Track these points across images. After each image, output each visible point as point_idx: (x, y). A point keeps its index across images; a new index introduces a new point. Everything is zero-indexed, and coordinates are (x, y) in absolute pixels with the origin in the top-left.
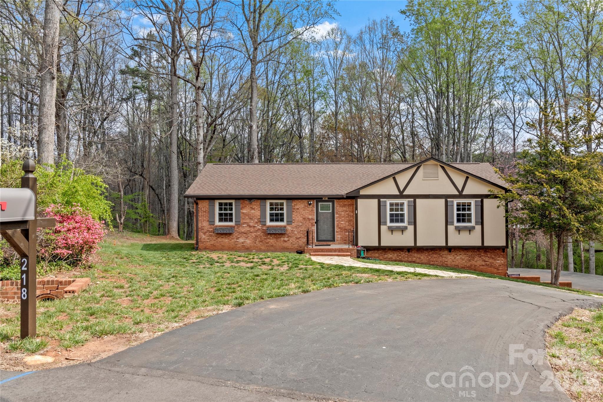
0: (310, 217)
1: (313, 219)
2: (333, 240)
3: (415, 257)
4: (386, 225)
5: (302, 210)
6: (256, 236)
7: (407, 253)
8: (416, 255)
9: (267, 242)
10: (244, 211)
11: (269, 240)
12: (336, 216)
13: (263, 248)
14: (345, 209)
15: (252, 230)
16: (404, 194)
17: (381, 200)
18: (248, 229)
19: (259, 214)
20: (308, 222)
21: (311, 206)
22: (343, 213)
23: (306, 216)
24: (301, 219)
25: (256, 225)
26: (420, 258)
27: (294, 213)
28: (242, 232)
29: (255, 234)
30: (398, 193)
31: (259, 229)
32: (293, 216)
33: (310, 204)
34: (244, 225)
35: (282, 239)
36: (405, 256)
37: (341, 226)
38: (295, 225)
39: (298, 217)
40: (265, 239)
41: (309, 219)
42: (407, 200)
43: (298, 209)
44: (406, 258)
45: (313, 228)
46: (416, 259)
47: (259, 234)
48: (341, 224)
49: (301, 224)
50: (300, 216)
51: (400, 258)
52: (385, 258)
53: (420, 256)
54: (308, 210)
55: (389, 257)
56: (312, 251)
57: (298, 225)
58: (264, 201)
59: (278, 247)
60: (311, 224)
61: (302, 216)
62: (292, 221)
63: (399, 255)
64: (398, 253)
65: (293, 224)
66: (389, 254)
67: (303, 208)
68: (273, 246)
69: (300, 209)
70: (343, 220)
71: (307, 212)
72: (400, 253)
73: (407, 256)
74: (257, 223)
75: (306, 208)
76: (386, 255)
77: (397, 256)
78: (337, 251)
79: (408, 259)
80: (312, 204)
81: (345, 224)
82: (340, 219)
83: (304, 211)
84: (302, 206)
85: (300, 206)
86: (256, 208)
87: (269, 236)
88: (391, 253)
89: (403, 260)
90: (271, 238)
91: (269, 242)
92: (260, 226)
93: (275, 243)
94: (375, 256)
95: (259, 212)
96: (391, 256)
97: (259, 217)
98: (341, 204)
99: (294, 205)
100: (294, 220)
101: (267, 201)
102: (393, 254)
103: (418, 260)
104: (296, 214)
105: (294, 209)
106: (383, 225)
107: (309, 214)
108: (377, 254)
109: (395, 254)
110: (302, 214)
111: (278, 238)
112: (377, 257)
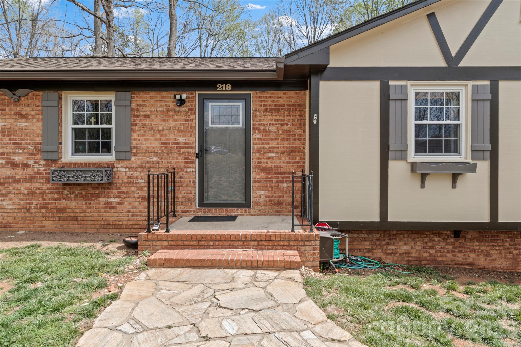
0: (181, 140)
1: (188, 145)
2: (247, 204)
3: (473, 251)
4: (404, 158)
5: (158, 120)
6: (31, 192)
7: (452, 240)
8: (476, 245)
9: (61, 207)
11: (65, 203)
12: (255, 136)
13: (49, 223)
14: (279, 117)
15: (20, 174)
16: (462, 64)
17: (391, 83)
18: (8, 171)
19: (40, 131)
20: (175, 152)
21: (184, 109)
22: (273, 129)
23: (171, 136)
24: (157, 143)
25: (31, 162)
26: (488, 255)
27: (136, 128)
29: (28, 184)
30: (443, 64)
31: (39, 172)
32: (134, 135)
33: (182, 102)
35: (103, 199)
36: (445, 248)
37: (269, 164)
38: (139, 162)
39: (146, 140)
40: (55, 200)
41: (178, 143)
42: (470, 83)
43: (148, 117)
44: (448, 255)
45: (189, 170)
46: (478, 256)
47: (38, 185)
48: (269, 158)
49: (155, 159)
50: (153, 136)
51: (431, 255)
52: (390, 254)
53: (489, 248)
54: (175, 121)
55: (401, 251)
56: (165, 243)
57: (148, 162)
58: (54, 95)
59: (90, 222)
60: (185, 158)
61: (158, 135)
62: (130, 151)
63: (430, 244)
64: (426, 240)
65: (133, 158)
66: (401, 243)
67: (162, 112)
68: (77, 219)
69: (153, 116)
70: (274, 148)
71: (173, 124)
72: (431, 240)
73: (451, 247)
74: (32, 155)
75: (171, 114)
76: (393, 244)
77: (424, 248)
78: (253, 244)
79: (454, 255)
80: (187, 104)
81: (279, 159)
82: (266, 146)
83: (164, 124)
84: (160, 109)
85: (153, 109)
86: (33, 113)
87: (65, 192)
88: (406, 239)
89: (440, 259)
90: (73, 196)
91: (67, 207)
92: (43, 162)
93: (84, 211)
94: (361, 247)
95: (41, 124)
96: (405, 247)
97: (39, 139)
98: (269, 102)
99: (138, 105)
100: (135, 147)
101: (65, 94)
102: (412, 243)
103: (482, 259)
104: (142, 131)
105: (138, 117)
106: (395, 159)
107: (179, 132)
108: (367, 243)
109: (418, 244)
110: (160, 132)
111: (92, 196)
112: (368, 251)
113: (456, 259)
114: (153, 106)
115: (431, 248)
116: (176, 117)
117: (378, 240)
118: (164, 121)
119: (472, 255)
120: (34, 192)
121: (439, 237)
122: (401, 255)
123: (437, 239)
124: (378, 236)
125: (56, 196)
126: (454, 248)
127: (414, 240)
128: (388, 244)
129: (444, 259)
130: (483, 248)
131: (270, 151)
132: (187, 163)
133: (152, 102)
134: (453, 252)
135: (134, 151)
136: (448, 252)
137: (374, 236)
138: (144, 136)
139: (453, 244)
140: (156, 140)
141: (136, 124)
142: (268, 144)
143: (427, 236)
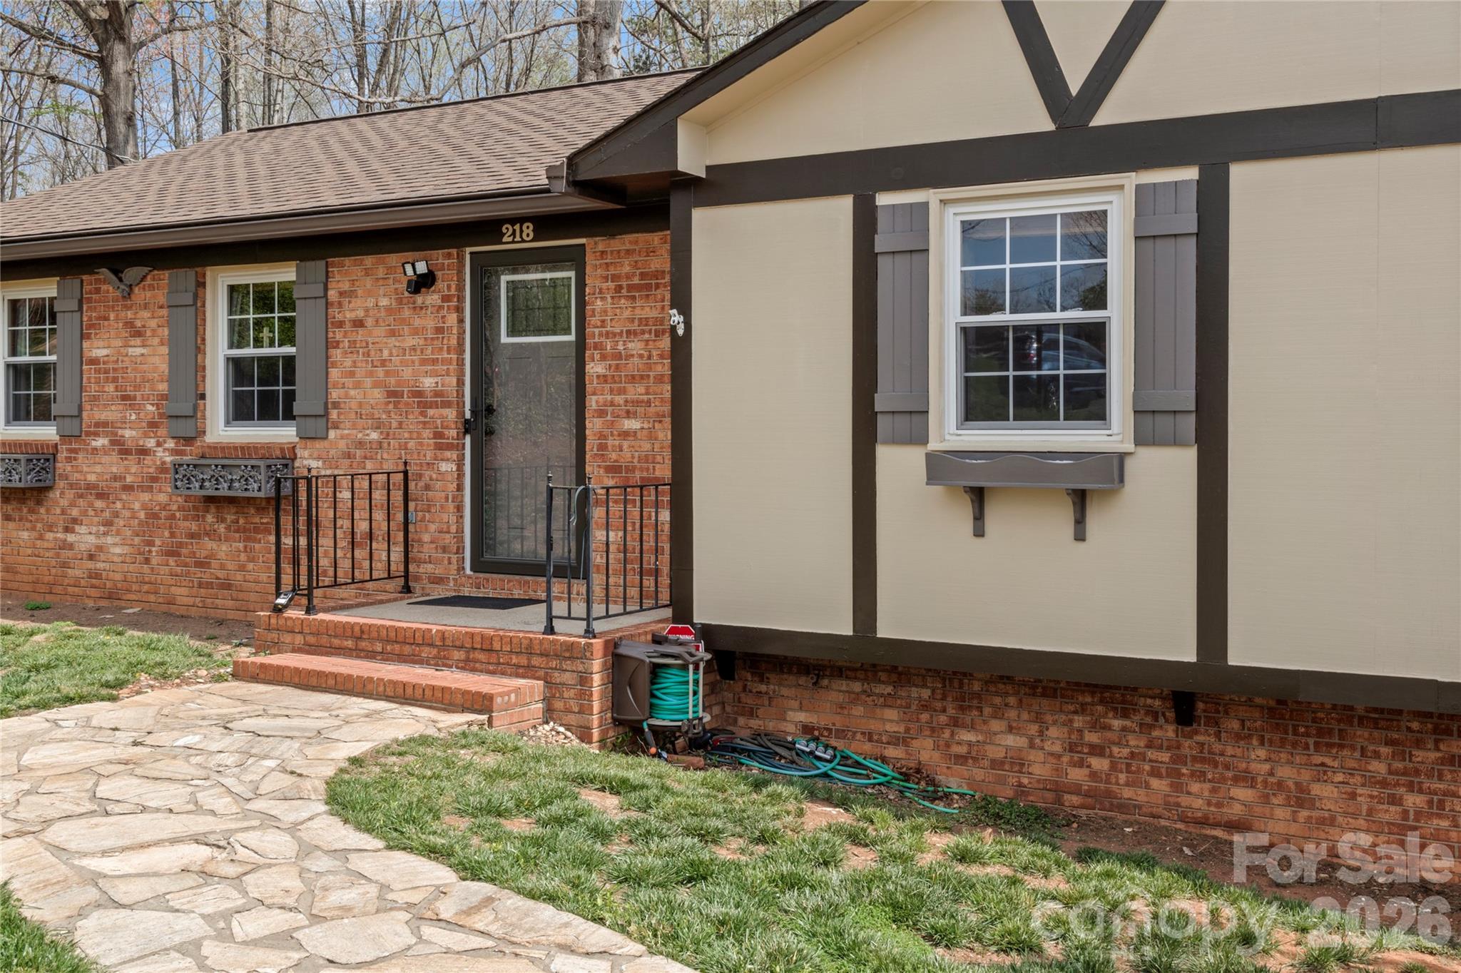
0: (428, 383)
1: (439, 398)
3: (1246, 778)
4: (919, 438)
5: (380, 331)
6: (152, 516)
7: (1170, 731)
8: (1257, 758)
9: (201, 554)
10: (97, 349)
11: (209, 544)
12: (595, 368)
13: (181, 594)
14: (648, 311)
15: (133, 471)
16: (1105, 117)
17: (883, 199)
18: (114, 464)
19: (164, 367)
20: (414, 418)
21: (430, 298)
22: (635, 346)
23: (407, 373)
24: (377, 395)
25: (151, 443)
26: (1301, 799)
27: (337, 354)
28: (89, 487)
29: (146, 497)
30: (1042, 122)
31: (163, 469)
32: (334, 373)
33: (423, 283)
34: (100, 442)
36: (1143, 758)
37: (627, 454)
38: (342, 445)
39: (357, 385)
40: (192, 536)
41: (419, 394)
42: (1131, 180)
43: (359, 323)
44: (1155, 783)
45: (444, 467)
46: (1265, 799)
47: (162, 498)
48: (625, 434)
49: (374, 436)
50: (371, 374)
51: (1094, 775)
52: (961, 759)
53: (1306, 775)
54: (415, 332)
55: (996, 753)
56: (299, 639)
57: (361, 444)
58: (186, 276)
59: (253, 597)
60: (438, 435)
61: (380, 372)
62: (326, 415)
63: (1092, 737)
64: (1078, 722)
65: (332, 434)
66: (996, 725)
67: (389, 310)
68: (228, 587)
69: (369, 322)
70: (638, 403)
71: (410, 341)
72: (1095, 726)
73: (1165, 757)
74: (153, 425)
75: (407, 313)
76: (972, 727)
77: (1072, 748)
78: (458, 655)
79: (1177, 788)
80: (440, 284)
81: (652, 437)
82: (619, 399)
83: (392, 341)
84: (384, 302)
85: (370, 303)
86: (153, 323)
87: (210, 518)
88: (1012, 714)
89: (1127, 793)
90: (222, 528)
91: (212, 556)
92: (171, 444)
93: (242, 568)
94: (873, 726)
95: (165, 350)
96: (1011, 740)
97: (163, 387)
98: (627, 269)
99: (341, 294)
100: (336, 405)
101: (210, 272)
102: (1033, 729)
103: (1280, 813)
104: (348, 362)
105: (341, 324)
106: (894, 441)
107: (424, 362)
108: (891, 714)
109: (1053, 732)
110: (383, 363)
111: (257, 530)
112: (895, 741)
113: (1184, 800)
114: (369, 293)
115: (1097, 750)
116: (417, 322)
117: (925, 707)
118: (392, 333)
119: (1242, 793)
120: (156, 516)
121: (1125, 715)
122: (996, 764)
123: (1117, 723)
124: (926, 693)
125: (194, 526)
126: (1179, 759)
127: (1038, 718)
128: (955, 723)
129: (1140, 796)
130: (1285, 772)
131: (628, 414)
132: (439, 447)
133: (368, 282)
134: (1174, 774)
135: (334, 414)
136: (1155, 773)
137: (915, 692)
138: (352, 374)
139: (1174, 747)
140: (376, 385)
141: (337, 345)
142: (622, 391)
143: (1083, 709)
